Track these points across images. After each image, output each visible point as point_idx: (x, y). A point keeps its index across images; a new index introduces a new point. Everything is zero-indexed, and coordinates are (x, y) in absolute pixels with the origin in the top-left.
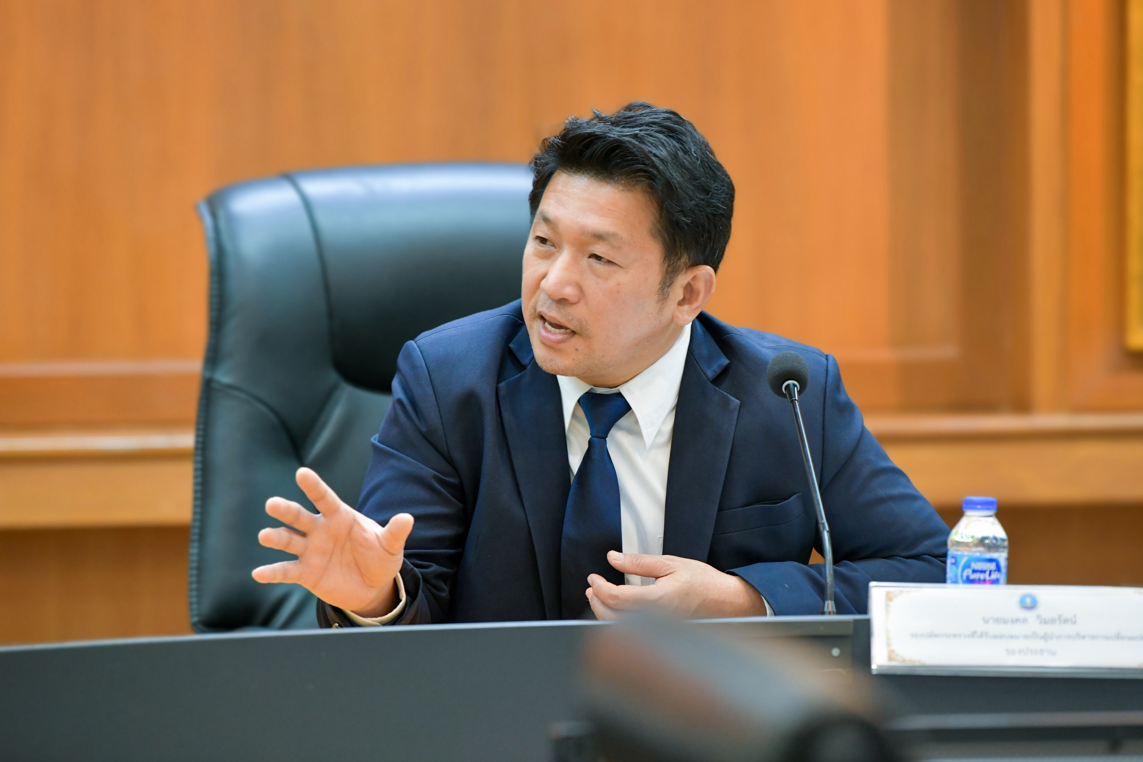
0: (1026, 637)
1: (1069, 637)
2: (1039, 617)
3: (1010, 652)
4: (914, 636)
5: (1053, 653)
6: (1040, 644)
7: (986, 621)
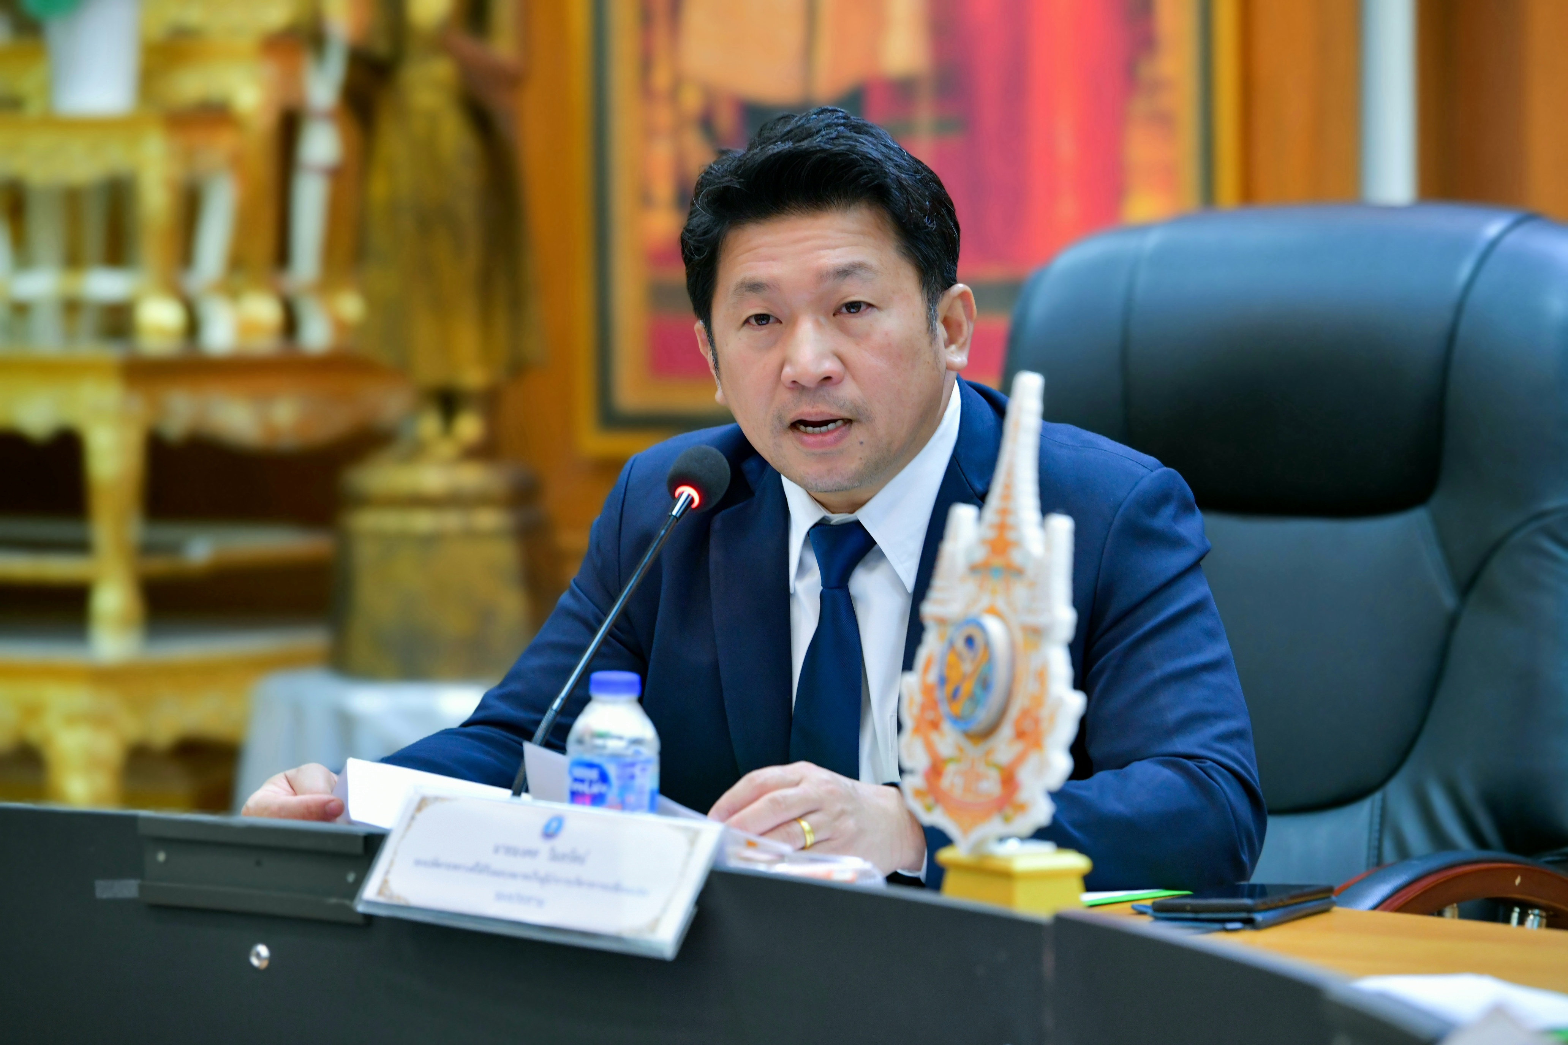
0: (526, 877)
1: (569, 882)
2: (553, 850)
3: (500, 897)
4: (418, 863)
5: (540, 903)
6: (532, 889)
7: (496, 850)
